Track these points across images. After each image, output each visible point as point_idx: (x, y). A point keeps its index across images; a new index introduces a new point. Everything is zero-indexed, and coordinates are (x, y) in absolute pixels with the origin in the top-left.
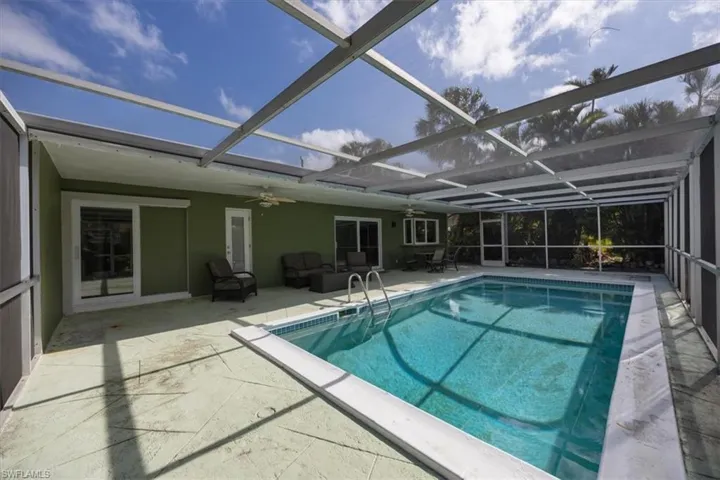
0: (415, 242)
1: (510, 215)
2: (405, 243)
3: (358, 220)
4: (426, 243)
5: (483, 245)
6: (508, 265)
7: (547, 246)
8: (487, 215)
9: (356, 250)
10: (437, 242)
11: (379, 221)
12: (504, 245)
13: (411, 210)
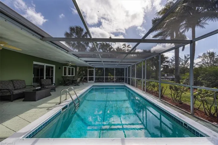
0: (67, 75)
1: (96, 68)
2: (63, 75)
3: (45, 65)
4: (71, 76)
5: (88, 77)
6: (95, 82)
7: (104, 77)
8: (90, 67)
9: (43, 78)
10: (74, 75)
11: (54, 66)
12: (94, 77)
13: (70, 63)
